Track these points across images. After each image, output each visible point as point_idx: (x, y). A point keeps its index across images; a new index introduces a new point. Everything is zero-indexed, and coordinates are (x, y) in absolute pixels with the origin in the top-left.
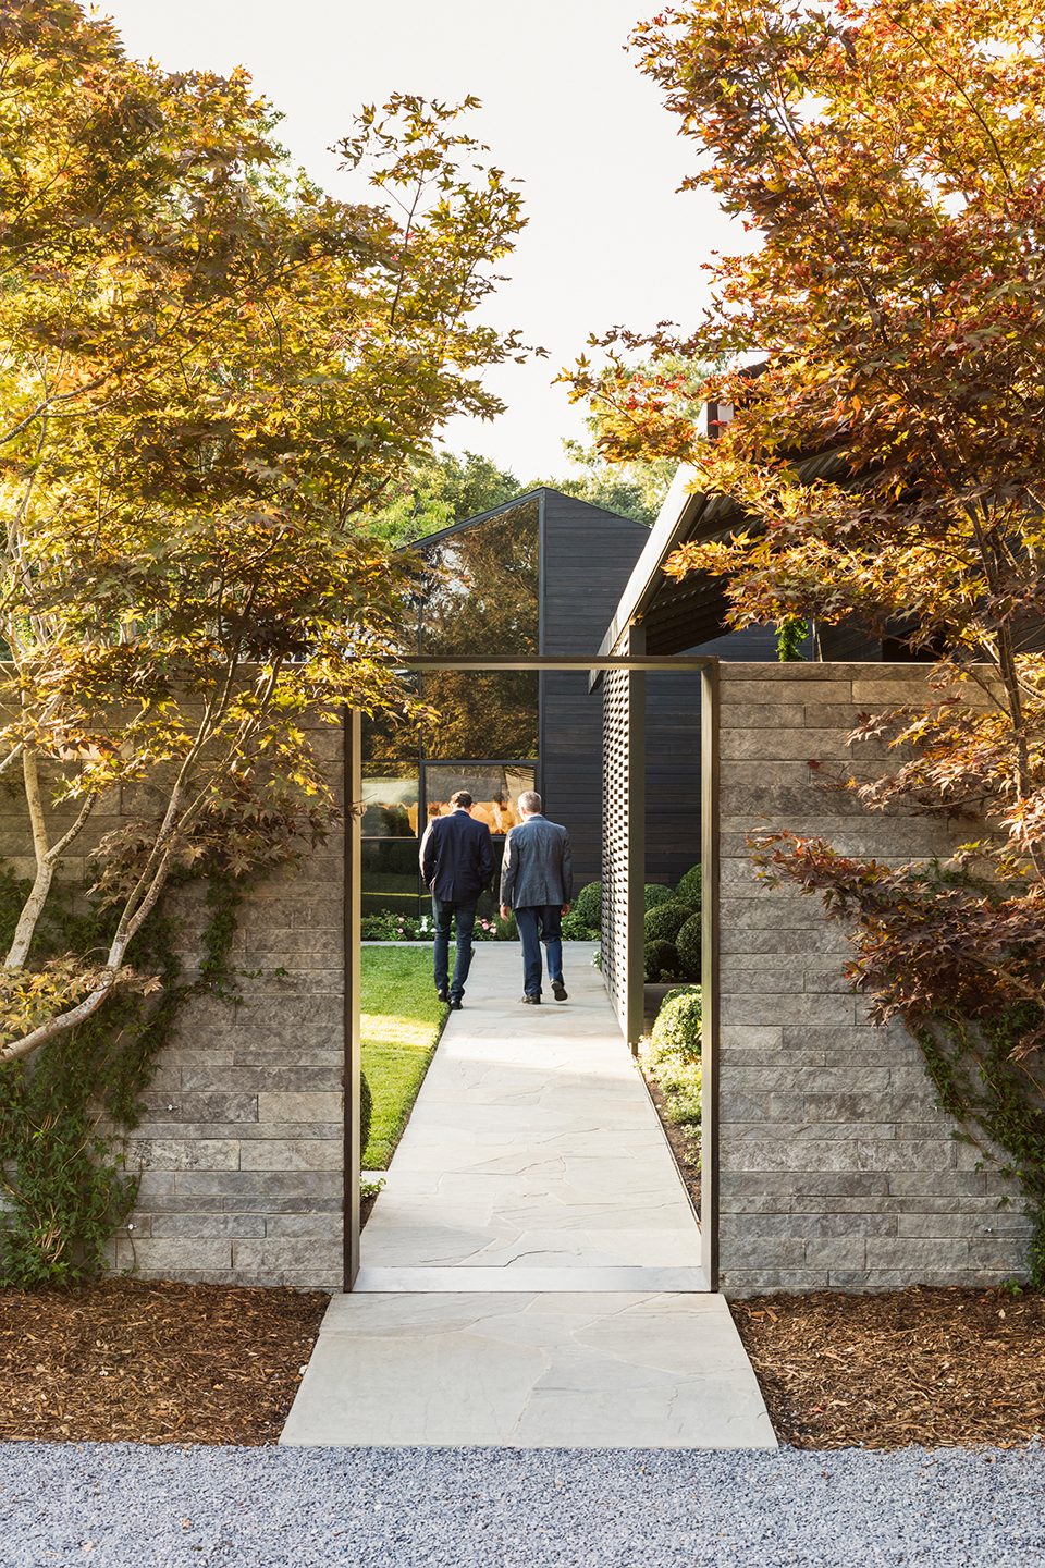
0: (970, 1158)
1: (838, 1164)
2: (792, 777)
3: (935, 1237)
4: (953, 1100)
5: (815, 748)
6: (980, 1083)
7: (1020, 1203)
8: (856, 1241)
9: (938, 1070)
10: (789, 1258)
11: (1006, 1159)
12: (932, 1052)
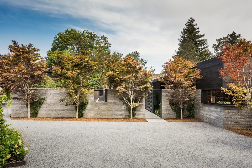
0: (173, 112)
1: (167, 113)
2: (165, 95)
3: (172, 116)
4: (173, 110)
5: (166, 94)
6: (174, 109)
7: (176, 114)
8: (168, 116)
9: (172, 108)
10: (165, 117)
11: (175, 112)
12: (172, 107)
